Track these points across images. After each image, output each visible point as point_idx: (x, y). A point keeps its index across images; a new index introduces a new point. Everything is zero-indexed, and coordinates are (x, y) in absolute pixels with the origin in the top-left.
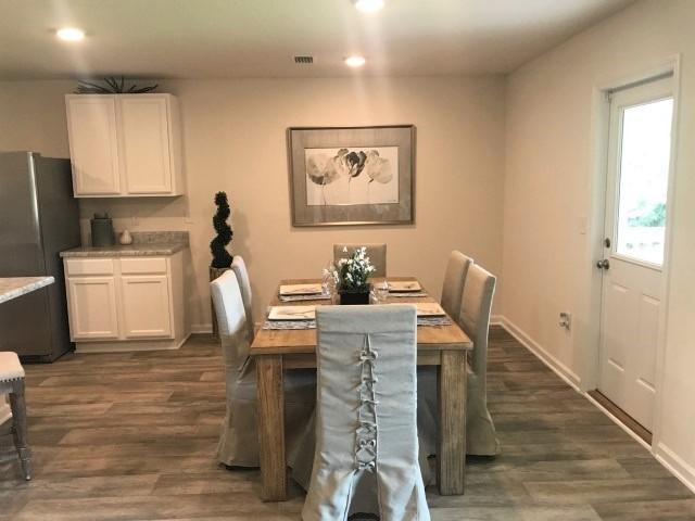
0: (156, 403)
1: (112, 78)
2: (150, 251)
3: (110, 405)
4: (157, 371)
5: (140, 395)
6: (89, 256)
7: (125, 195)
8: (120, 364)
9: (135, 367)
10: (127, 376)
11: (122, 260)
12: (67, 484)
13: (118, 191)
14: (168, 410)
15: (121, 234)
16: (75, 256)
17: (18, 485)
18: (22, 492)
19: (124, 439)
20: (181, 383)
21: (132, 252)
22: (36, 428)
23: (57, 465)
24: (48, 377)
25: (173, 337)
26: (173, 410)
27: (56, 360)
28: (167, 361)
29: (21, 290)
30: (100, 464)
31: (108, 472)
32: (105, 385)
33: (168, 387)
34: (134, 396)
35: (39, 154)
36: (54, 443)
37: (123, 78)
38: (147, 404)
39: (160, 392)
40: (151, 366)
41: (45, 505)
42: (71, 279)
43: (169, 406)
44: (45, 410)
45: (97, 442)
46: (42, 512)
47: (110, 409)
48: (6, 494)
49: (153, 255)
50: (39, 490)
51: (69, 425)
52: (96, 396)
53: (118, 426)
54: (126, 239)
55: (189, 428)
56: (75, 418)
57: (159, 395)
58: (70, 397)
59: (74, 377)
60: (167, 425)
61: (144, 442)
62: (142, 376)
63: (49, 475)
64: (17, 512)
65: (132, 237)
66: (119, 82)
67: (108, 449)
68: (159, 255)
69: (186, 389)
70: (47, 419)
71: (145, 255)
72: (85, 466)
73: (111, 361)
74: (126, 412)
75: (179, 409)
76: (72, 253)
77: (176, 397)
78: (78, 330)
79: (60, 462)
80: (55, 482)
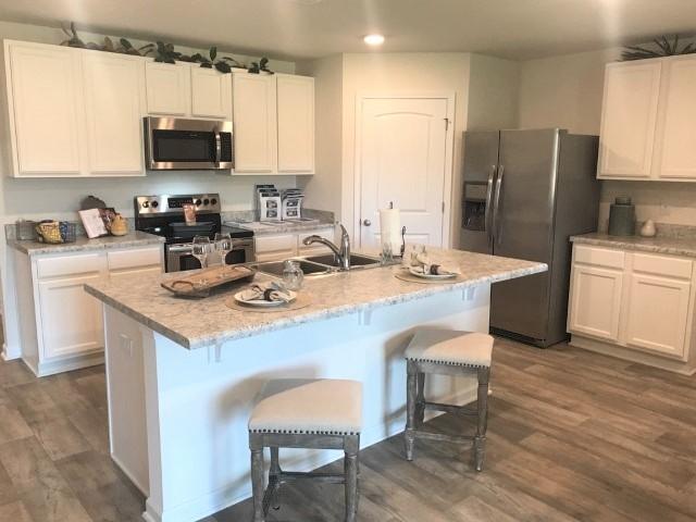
0: (638, 439)
1: (664, 38)
2: (673, 249)
3: (583, 419)
4: (653, 396)
5: (622, 420)
6: (599, 245)
7: (655, 178)
8: (612, 373)
9: (628, 382)
10: (615, 390)
11: (637, 254)
12: (509, 494)
13: (647, 173)
14: (651, 454)
15: (644, 224)
16: (585, 243)
17: (467, 471)
18: (469, 481)
19: (587, 470)
20: (681, 424)
21: (650, 247)
22: (505, 415)
23: (509, 467)
24: (534, 363)
25: (685, 360)
26: (659, 457)
27: (549, 347)
28: (671, 387)
29: (509, 273)
30: (551, 488)
31: (555, 503)
32: (587, 392)
33: (662, 422)
34: (615, 418)
35: (566, 131)
36: (514, 440)
37: (677, 36)
38: (626, 435)
39: (648, 425)
40: (646, 387)
41: (483, 508)
42: (577, 266)
43: (655, 449)
44: (521, 398)
45: (556, 459)
46: (477, 514)
47: (582, 424)
48: (455, 476)
49: (676, 254)
50: (483, 487)
51: (537, 426)
52: (574, 402)
53: (586, 449)
54: (648, 230)
55: (671, 491)
56: (544, 420)
57: (646, 428)
58: (548, 394)
59: (559, 372)
60: (644, 475)
61: (608, 484)
62: (634, 396)
63: (497, 475)
64: (456, 502)
65: (657, 230)
66: (672, 43)
67: (566, 473)
68: (683, 255)
69: (684, 434)
70: (518, 410)
71: (666, 253)
72: (536, 481)
73: (603, 366)
74: (600, 435)
75: (667, 459)
76: (583, 239)
77: (667, 440)
78: (576, 321)
79: (513, 465)
80: (500, 486)
